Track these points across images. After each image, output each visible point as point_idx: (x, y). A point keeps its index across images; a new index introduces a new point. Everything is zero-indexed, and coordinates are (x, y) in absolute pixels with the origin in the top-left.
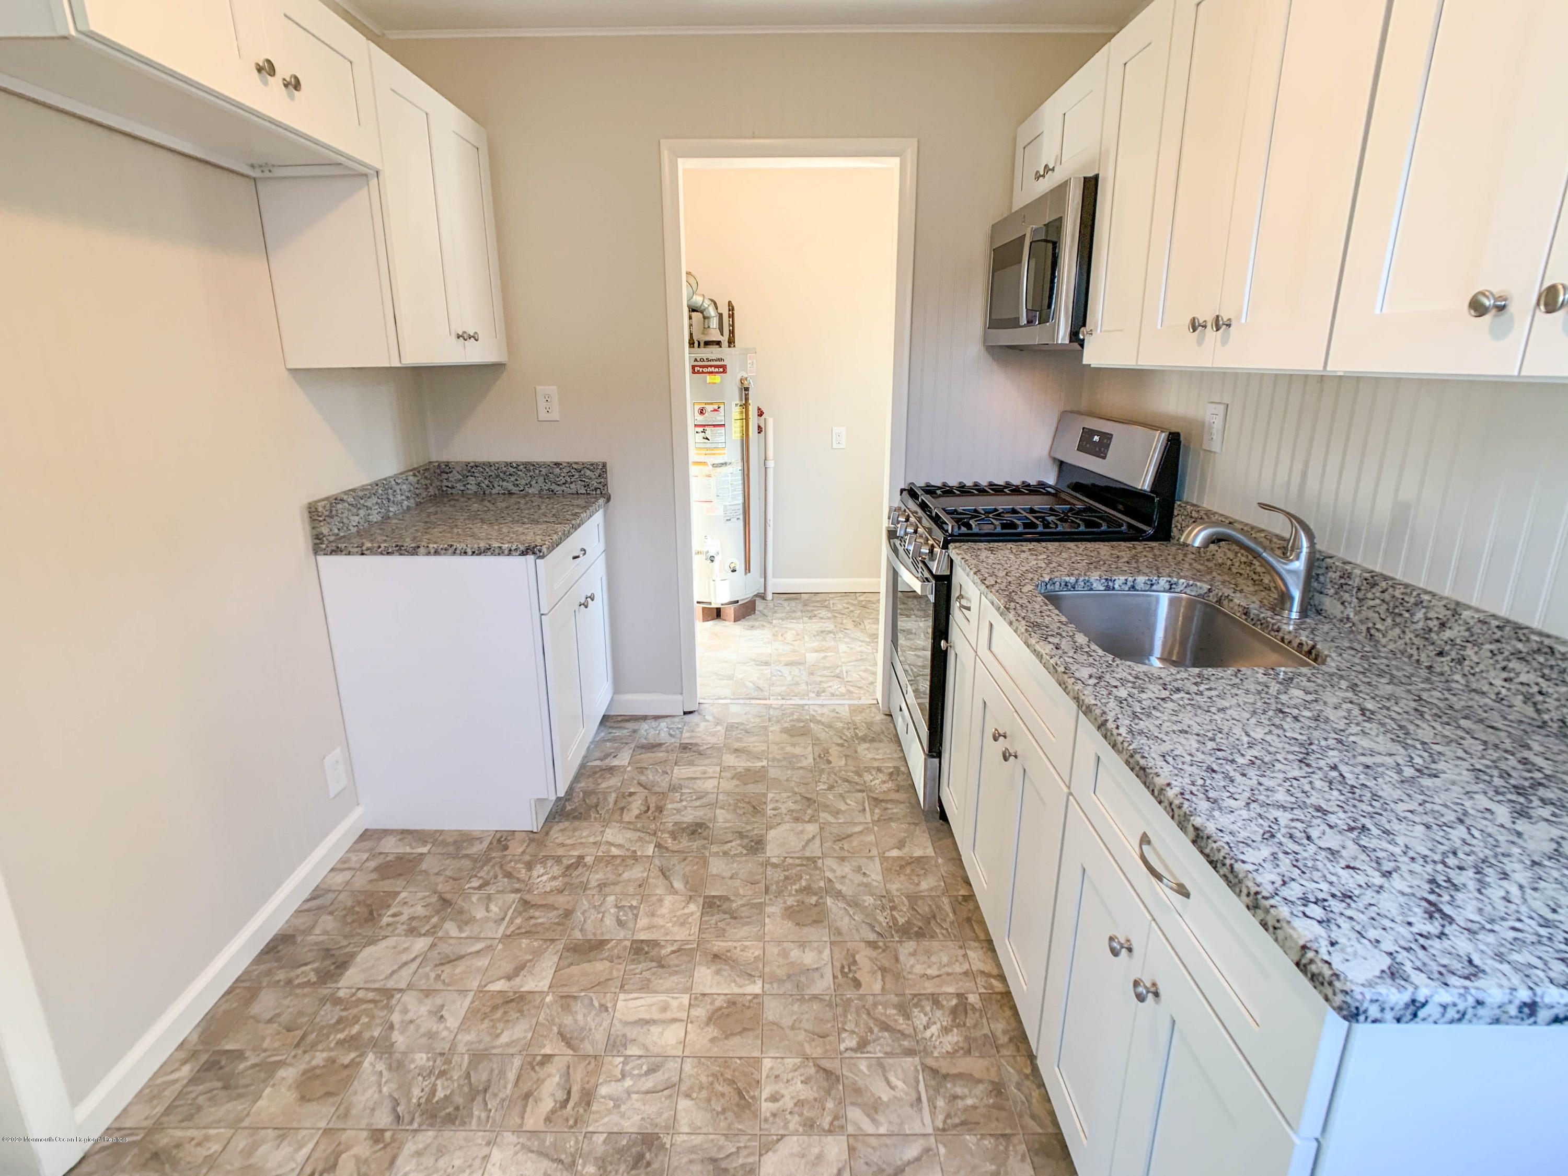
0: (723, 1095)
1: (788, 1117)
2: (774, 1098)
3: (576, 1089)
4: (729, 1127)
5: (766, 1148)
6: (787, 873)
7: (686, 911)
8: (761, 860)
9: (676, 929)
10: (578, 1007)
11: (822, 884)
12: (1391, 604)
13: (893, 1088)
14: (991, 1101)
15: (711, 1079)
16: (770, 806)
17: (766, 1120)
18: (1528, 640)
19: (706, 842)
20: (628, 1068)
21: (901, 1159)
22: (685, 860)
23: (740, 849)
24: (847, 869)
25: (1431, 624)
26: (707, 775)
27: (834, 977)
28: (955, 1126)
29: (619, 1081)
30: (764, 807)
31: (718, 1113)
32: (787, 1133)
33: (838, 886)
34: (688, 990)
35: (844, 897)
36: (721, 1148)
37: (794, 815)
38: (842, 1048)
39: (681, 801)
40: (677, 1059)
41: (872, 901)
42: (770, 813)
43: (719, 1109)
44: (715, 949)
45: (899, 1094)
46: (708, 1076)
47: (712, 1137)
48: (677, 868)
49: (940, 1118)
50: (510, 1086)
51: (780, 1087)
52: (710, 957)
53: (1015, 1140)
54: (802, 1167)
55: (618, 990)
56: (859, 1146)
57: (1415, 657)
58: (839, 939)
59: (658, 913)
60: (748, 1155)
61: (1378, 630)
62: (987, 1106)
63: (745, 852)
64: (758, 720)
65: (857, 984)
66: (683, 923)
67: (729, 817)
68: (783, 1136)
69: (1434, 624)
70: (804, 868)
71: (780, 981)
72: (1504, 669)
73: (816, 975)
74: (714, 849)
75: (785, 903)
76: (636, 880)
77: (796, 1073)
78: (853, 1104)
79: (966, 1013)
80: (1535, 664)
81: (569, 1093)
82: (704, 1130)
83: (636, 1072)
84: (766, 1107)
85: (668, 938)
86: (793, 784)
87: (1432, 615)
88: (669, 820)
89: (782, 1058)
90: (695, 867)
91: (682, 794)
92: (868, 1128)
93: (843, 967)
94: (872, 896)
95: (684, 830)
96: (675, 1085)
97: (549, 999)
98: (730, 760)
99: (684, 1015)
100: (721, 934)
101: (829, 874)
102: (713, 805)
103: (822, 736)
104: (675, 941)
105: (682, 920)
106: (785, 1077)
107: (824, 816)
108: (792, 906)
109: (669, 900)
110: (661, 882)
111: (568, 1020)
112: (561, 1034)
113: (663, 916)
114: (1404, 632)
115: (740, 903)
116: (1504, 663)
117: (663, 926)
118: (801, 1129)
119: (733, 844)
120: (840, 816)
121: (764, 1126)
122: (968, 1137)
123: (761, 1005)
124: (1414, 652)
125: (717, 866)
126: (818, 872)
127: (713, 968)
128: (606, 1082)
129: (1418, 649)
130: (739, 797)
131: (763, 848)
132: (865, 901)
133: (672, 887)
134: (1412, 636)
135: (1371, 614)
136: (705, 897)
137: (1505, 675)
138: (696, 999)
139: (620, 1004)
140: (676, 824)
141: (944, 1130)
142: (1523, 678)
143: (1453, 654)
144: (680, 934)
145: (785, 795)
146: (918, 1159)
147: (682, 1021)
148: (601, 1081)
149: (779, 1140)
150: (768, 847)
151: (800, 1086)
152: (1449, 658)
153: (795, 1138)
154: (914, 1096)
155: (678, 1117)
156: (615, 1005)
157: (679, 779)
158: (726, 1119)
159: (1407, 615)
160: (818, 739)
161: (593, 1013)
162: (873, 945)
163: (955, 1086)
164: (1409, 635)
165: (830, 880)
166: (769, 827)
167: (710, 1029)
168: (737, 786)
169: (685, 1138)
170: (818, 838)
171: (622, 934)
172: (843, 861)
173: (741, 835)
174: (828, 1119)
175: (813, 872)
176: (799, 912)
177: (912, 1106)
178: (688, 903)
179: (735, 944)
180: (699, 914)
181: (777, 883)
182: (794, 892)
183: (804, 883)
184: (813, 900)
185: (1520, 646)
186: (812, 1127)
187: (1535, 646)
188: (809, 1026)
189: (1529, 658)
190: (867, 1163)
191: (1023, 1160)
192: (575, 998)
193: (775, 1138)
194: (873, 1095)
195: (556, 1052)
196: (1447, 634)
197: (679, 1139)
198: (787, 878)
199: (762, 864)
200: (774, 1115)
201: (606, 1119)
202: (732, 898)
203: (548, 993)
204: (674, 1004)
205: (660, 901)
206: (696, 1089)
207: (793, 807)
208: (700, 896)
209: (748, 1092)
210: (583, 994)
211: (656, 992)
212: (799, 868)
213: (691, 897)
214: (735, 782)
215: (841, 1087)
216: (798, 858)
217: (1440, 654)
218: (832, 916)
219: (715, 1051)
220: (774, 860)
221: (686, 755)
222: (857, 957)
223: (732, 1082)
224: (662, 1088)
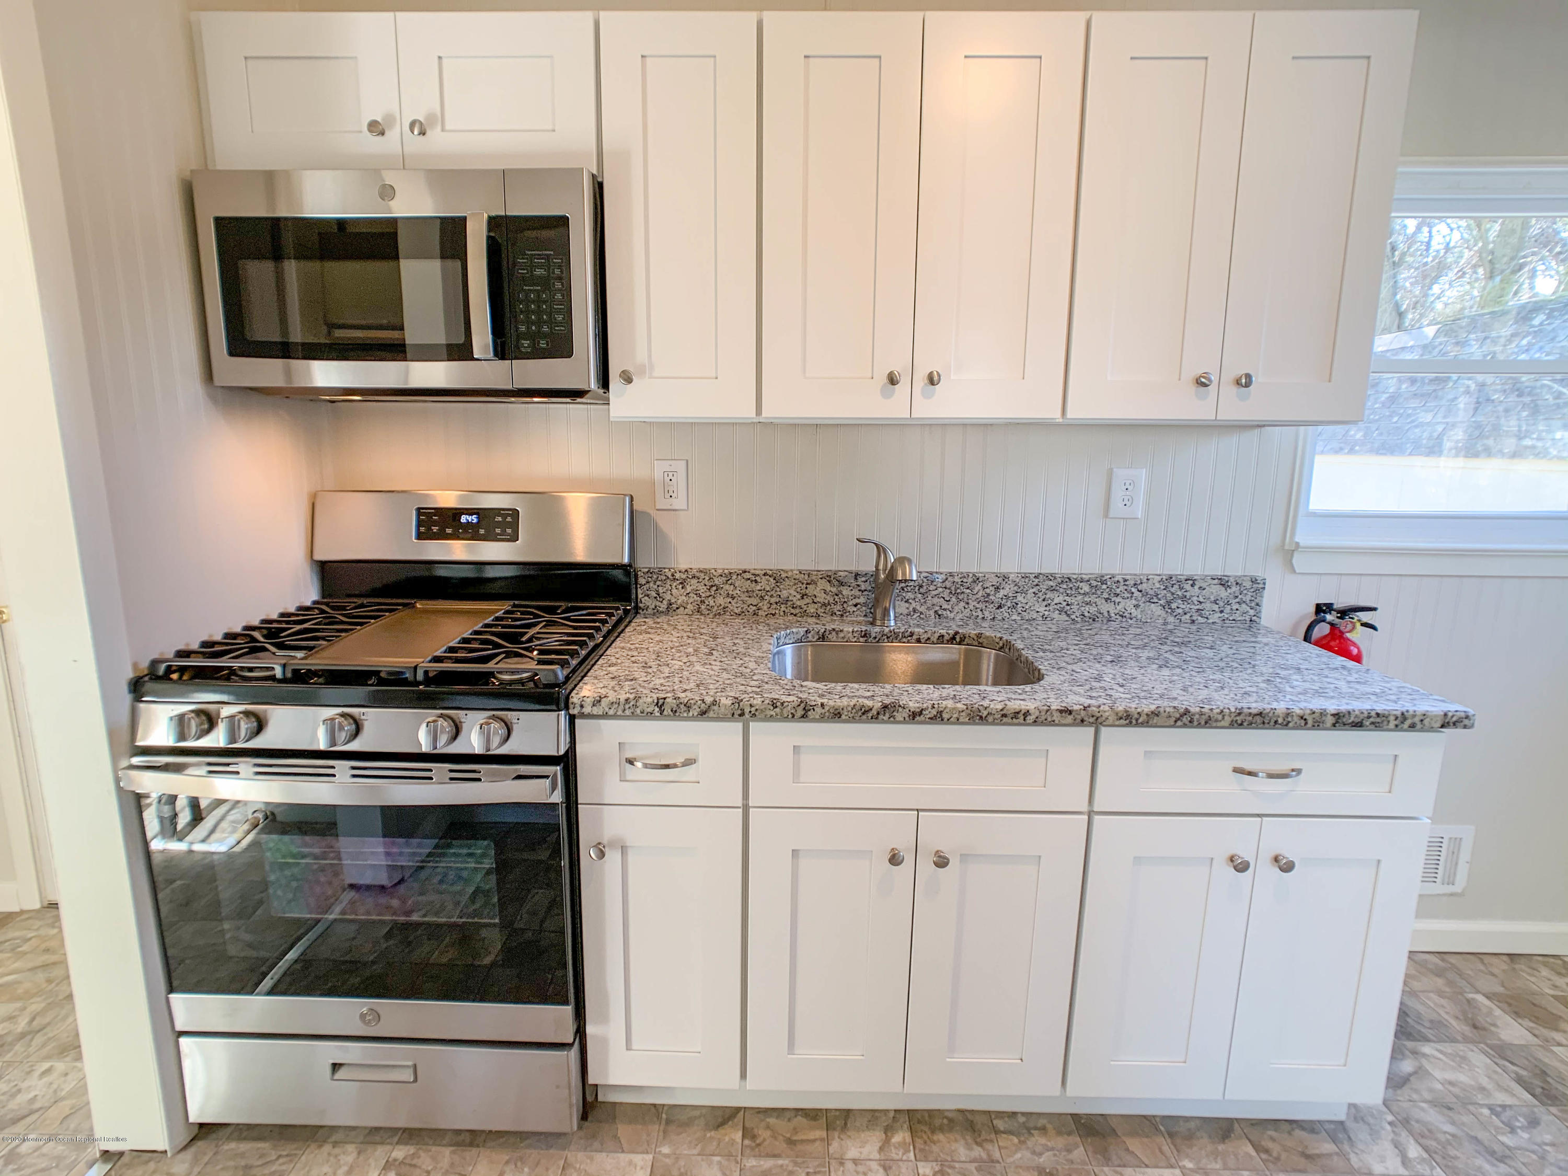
12: (953, 589)
18: (1055, 578)
25: (988, 591)
57: (981, 616)
61: (945, 610)
69: (991, 590)
72: (1044, 600)
80: (1061, 590)
87: (987, 584)
114: (968, 603)
116: (1043, 597)
124: (980, 613)
129: (981, 610)
134: (975, 603)
135: (936, 600)
137: (1045, 603)
142: (1056, 601)
143: (1009, 604)
152: (1006, 607)
159: (968, 591)
164: (972, 604)
185: (1051, 583)
187: (1060, 580)
189: (1058, 588)
196: (1002, 593)
217: (1000, 607)
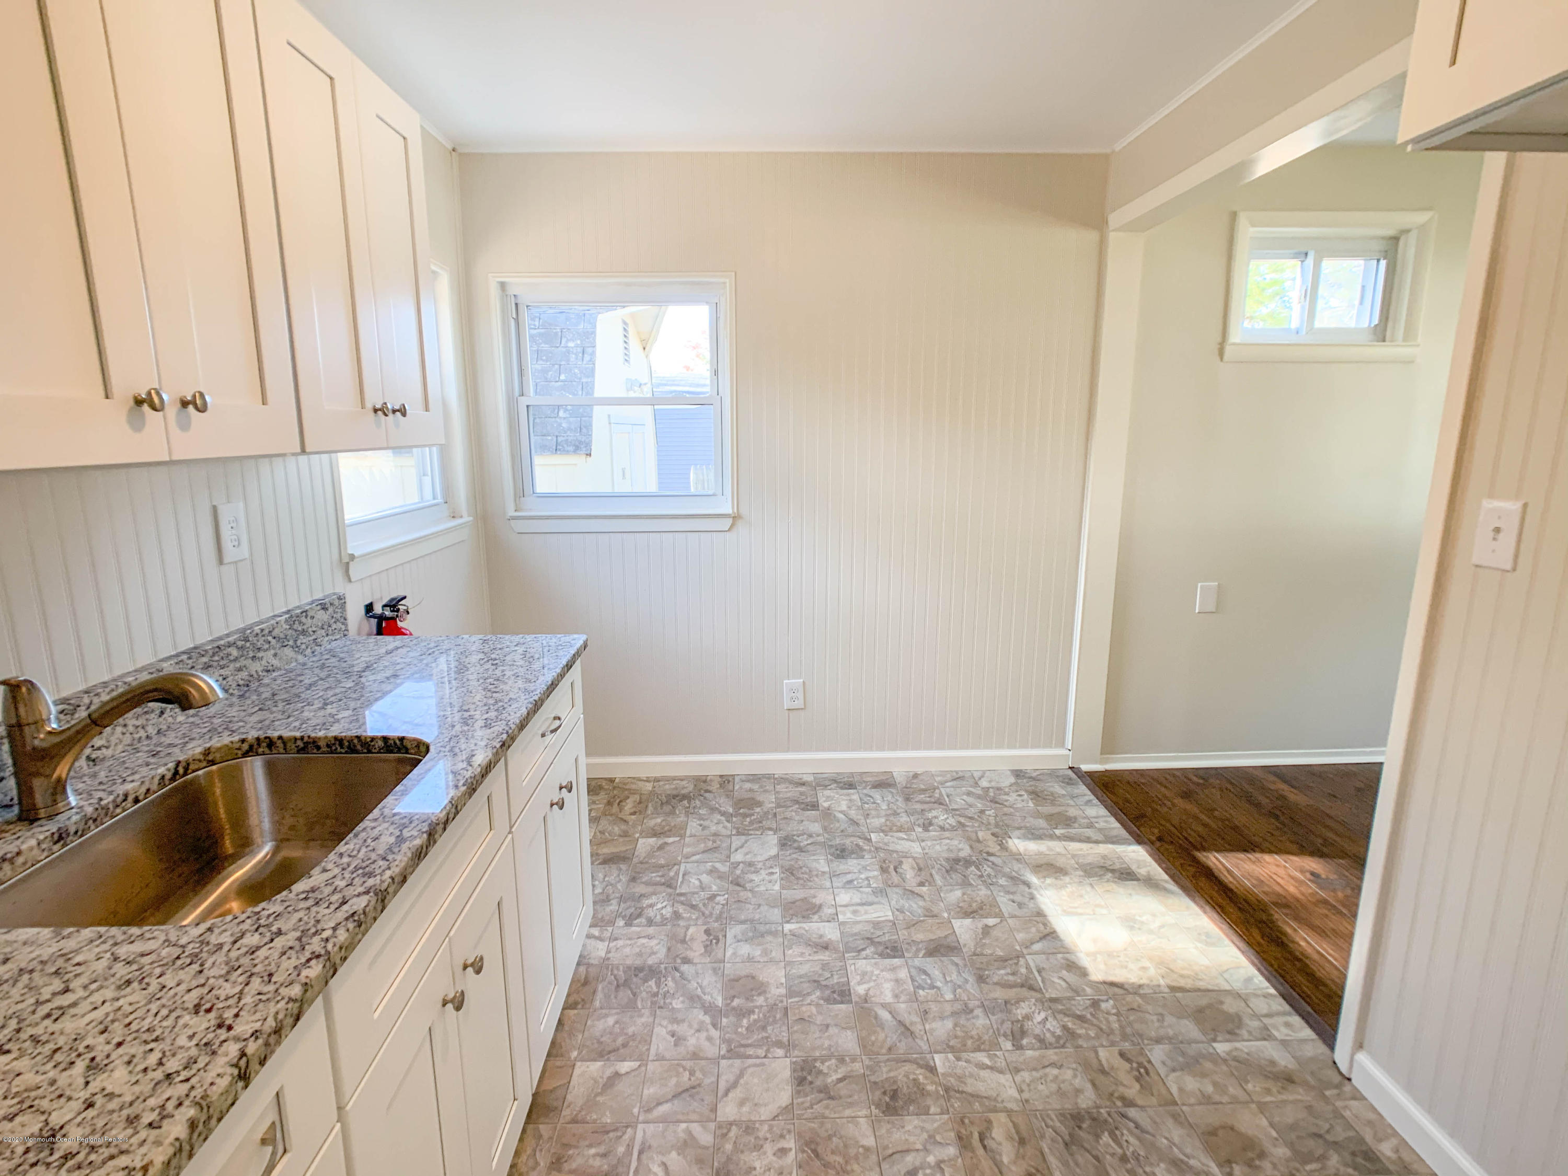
0: (833, 1152)
1: (768, 1135)
2: (783, 1151)
3: (980, 1151)
4: (822, 1124)
5: (788, 1109)
13: (664, 1164)
14: (571, 1152)
15: (849, 1168)
17: (789, 1132)
21: (673, 1104)
28: (615, 1130)
29: (941, 1162)
31: (835, 1135)
32: (770, 1123)
36: (827, 1107)
43: (834, 1139)
45: (658, 1158)
46: (853, 1171)
47: (836, 1115)
49: (626, 1137)
50: (1046, 1150)
51: (777, 1163)
53: (567, 1119)
54: (757, 1097)
56: (706, 1115)
60: (803, 1103)
62: (576, 1147)
68: (774, 1119)
78: (706, 1148)
81: (985, 1147)
82: (845, 1120)
84: (790, 1143)
92: (696, 1128)
96: (884, 1159)
118: (757, 1125)
121: (791, 1126)
122: (608, 1121)
128: (953, 1159)
141: (627, 1127)
146: (659, 1104)
148: (959, 1159)
149: (777, 1116)
151: (757, 1164)
153: (763, 1118)
154: (644, 1157)
155: (871, 1130)
158: (827, 1131)
163: (600, 1166)
169: (859, 1114)
174: (732, 1134)
177: (650, 1147)
186: (747, 1128)
190: (703, 1100)
191: (569, 1104)
193: (781, 1118)
194: (685, 1157)
197: (864, 1112)
200: (782, 1136)
201: (936, 1125)
206: (861, 1157)
209: (809, 1157)
215: (716, 1164)
223: (826, 1164)
224: (894, 1156)
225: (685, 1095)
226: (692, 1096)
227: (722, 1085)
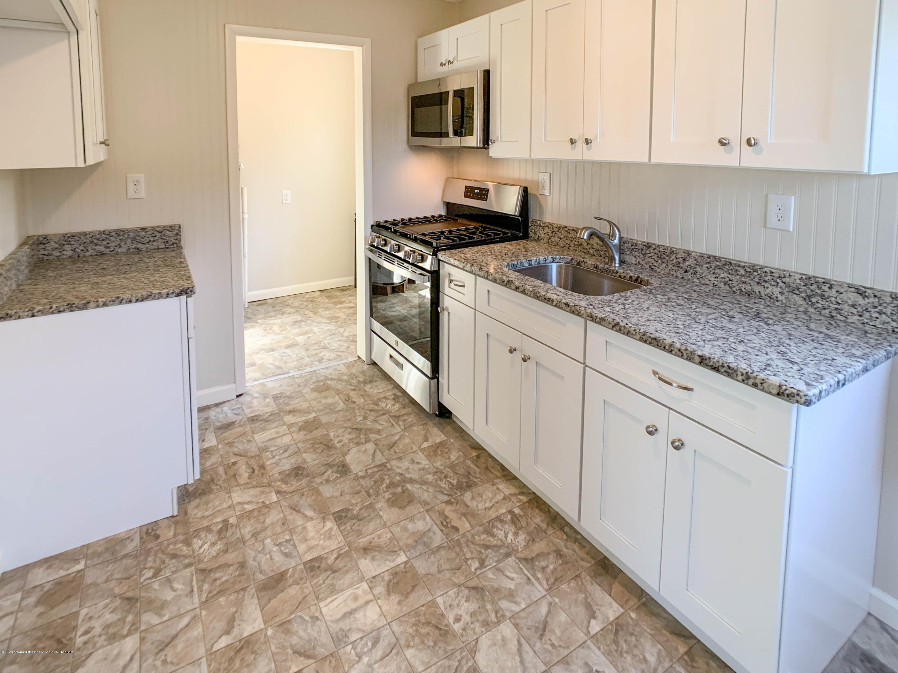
0: (428, 634)
1: (472, 626)
2: (458, 620)
4: (446, 652)
5: (473, 651)
6: (373, 479)
7: (326, 528)
8: (352, 476)
9: (327, 543)
10: (295, 627)
11: (398, 478)
12: (659, 255)
13: (512, 579)
14: (560, 561)
15: (414, 628)
16: (336, 441)
17: (462, 635)
18: (721, 261)
19: (309, 478)
20: (359, 650)
21: (542, 616)
22: (303, 495)
23: (335, 475)
24: (406, 464)
25: (679, 260)
26: (281, 434)
27: (442, 531)
28: (554, 584)
29: (358, 662)
30: (332, 442)
31: (433, 647)
32: (478, 636)
33: (407, 475)
34: (362, 579)
35: (416, 481)
36: (449, 666)
37: (355, 441)
38: (473, 570)
39: (274, 457)
40: (386, 627)
41: (432, 477)
42: (339, 445)
43: (432, 644)
44: (361, 545)
45: (519, 581)
46: (411, 627)
47: (439, 663)
48: (301, 502)
49: (544, 583)
51: (456, 611)
52: (362, 552)
53: (583, 575)
54: (499, 651)
55: (316, 602)
56: (518, 621)
57: (675, 276)
58: (429, 507)
59: (309, 537)
60: (467, 662)
61: (655, 266)
62: (560, 565)
63: (339, 475)
64: (291, 388)
65: (457, 529)
66: (329, 536)
67: (314, 456)
68: (477, 639)
69: (680, 260)
70: (381, 472)
71: (414, 547)
72: (714, 273)
73: (431, 534)
74: (318, 480)
75: (384, 497)
76: (278, 521)
77: (459, 598)
78: (499, 599)
79: (519, 520)
80: (725, 270)
82: (432, 662)
83: (366, 650)
84: (457, 627)
85: (326, 551)
86: (341, 423)
87: (679, 256)
88: (275, 472)
89: (446, 593)
90: (313, 497)
91: (272, 452)
92: (516, 609)
93: (442, 523)
94: (430, 474)
95: (289, 475)
96: (396, 644)
97: (270, 632)
98: (289, 419)
99: (370, 597)
100: (359, 534)
101: (398, 471)
102: (298, 452)
103: (339, 387)
104: (333, 551)
105: (327, 535)
106: (455, 603)
107: (373, 436)
108: (390, 499)
109: (310, 526)
110: (296, 516)
111: (295, 640)
112: (295, 652)
113: (313, 538)
114: (667, 265)
115: (357, 509)
116: (713, 271)
117: (318, 545)
118: (483, 629)
119: (328, 473)
120: (382, 433)
121: (464, 639)
122: (563, 586)
123: (412, 566)
124: (674, 273)
125: (327, 491)
126: (391, 472)
127: (369, 558)
128: (350, 668)
130: (312, 442)
131: (349, 469)
132: (428, 479)
133: (306, 516)
134: (671, 266)
135: (650, 260)
136: (333, 514)
137: (714, 276)
138: (371, 582)
139: (324, 610)
140: (280, 473)
141: (550, 589)
142: (722, 276)
143: (691, 271)
144: (333, 545)
145: (340, 431)
146: (549, 612)
147: (372, 601)
148: (346, 669)
149: (477, 643)
150: (352, 467)
151: (466, 604)
152: (690, 273)
153: (484, 636)
154: (525, 579)
155: (412, 663)
156: (321, 612)
157: (263, 442)
158: (440, 648)
159: (667, 258)
160: (338, 390)
161: (309, 625)
162: (449, 503)
163: (539, 563)
164: (670, 266)
165: (402, 474)
166: (344, 455)
167: (393, 597)
168: (305, 435)
170: (377, 450)
171: (293, 562)
172: (401, 459)
173: (330, 465)
174: (493, 615)
175: (388, 473)
176: (396, 500)
177: (528, 584)
178: (324, 523)
179: (372, 536)
180: (336, 527)
181: (371, 487)
182: (385, 490)
183: (388, 482)
184: (399, 490)
185: (718, 263)
186: (488, 624)
187: (724, 263)
188: (448, 566)
189: (723, 268)
190: (528, 629)
191: (592, 584)
192: (289, 621)
193: (474, 643)
194: (506, 588)
195: (301, 667)
196: (687, 263)
198: (375, 482)
199: (354, 479)
200: (464, 630)
202: (351, 508)
203: (266, 629)
204: (360, 592)
205: (304, 528)
206: (410, 639)
207: (351, 436)
208: (329, 515)
209: (441, 624)
210: (293, 616)
211: (342, 590)
212: (378, 473)
213: (323, 518)
214: (303, 433)
215: (487, 593)
216: (375, 467)
217: (686, 272)
218: (416, 495)
219: (406, 609)
220: (360, 474)
221: (257, 425)
222: (446, 513)
223: (428, 623)
224: (389, 651)
225: (541, 626)
226: (537, 628)
227: (526, 647)
